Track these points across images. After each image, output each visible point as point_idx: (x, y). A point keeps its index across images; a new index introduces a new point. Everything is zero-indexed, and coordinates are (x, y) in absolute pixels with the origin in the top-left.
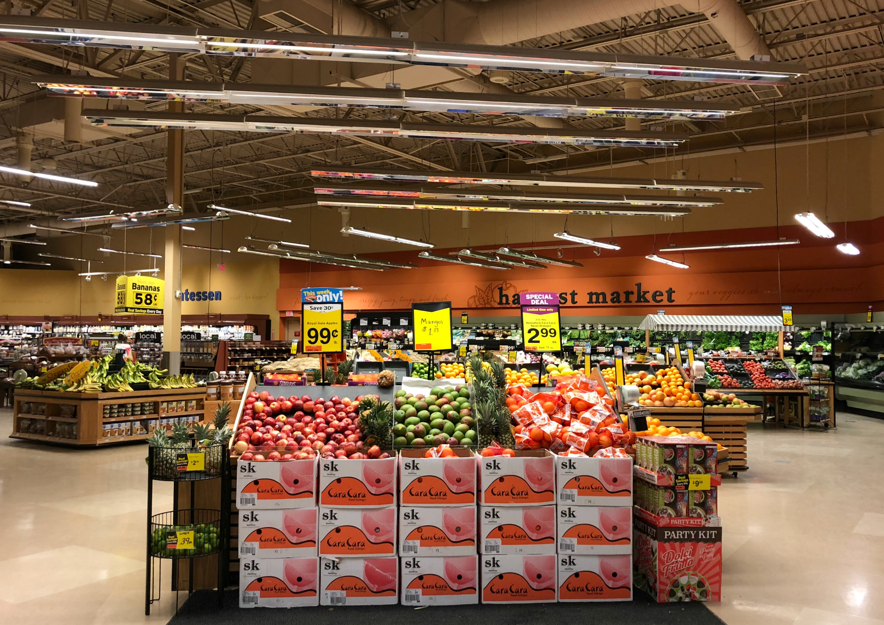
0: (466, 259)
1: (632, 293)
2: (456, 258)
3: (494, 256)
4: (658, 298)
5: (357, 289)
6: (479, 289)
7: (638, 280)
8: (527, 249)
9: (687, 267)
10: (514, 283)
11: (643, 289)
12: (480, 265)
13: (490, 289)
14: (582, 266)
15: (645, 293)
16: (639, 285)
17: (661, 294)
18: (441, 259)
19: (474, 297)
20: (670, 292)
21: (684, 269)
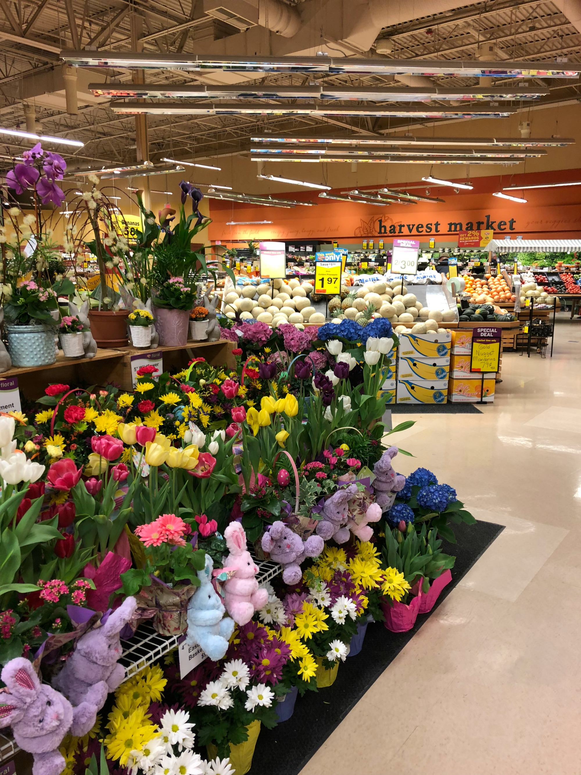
0: (354, 198)
1: (483, 223)
2: (346, 197)
3: (376, 194)
4: (502, 227)
5: (270, 222)
6: (364, 222)
7: (487, 212)
8: (402, 188)
9: (525, 201)
10: (390, 216)
11: (491, 220)
12: (365, 202)
13: (373, 221)
14: (444, 201)
15: (493, 223)
16: (488, 217)
17: (505, 224)
18: (335, 198)
19: (360, 227)
20: (512, 222)
21: (523, 203)
